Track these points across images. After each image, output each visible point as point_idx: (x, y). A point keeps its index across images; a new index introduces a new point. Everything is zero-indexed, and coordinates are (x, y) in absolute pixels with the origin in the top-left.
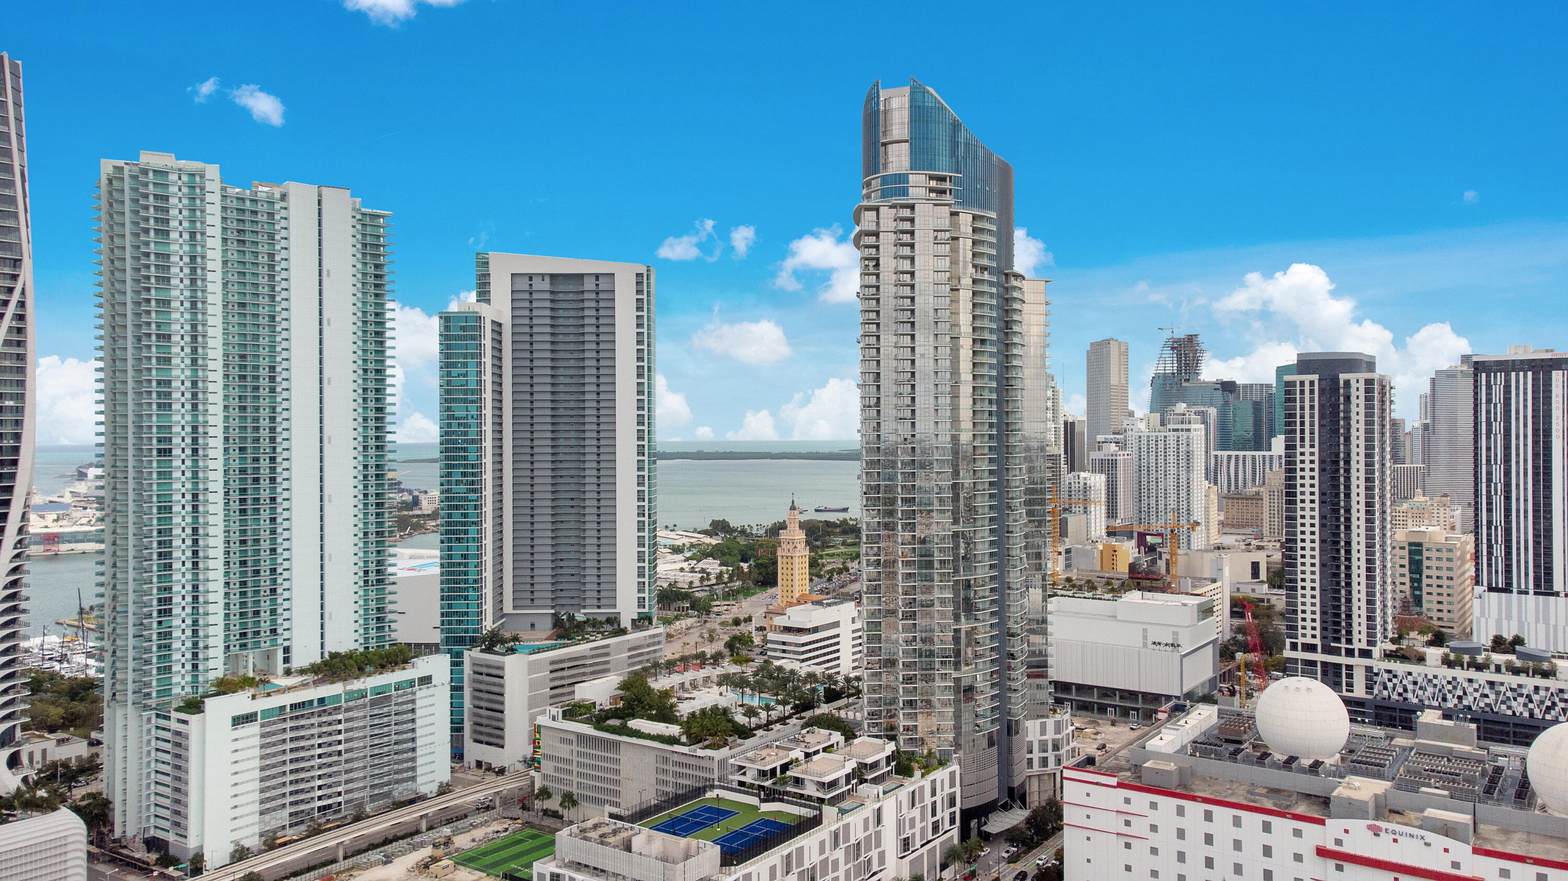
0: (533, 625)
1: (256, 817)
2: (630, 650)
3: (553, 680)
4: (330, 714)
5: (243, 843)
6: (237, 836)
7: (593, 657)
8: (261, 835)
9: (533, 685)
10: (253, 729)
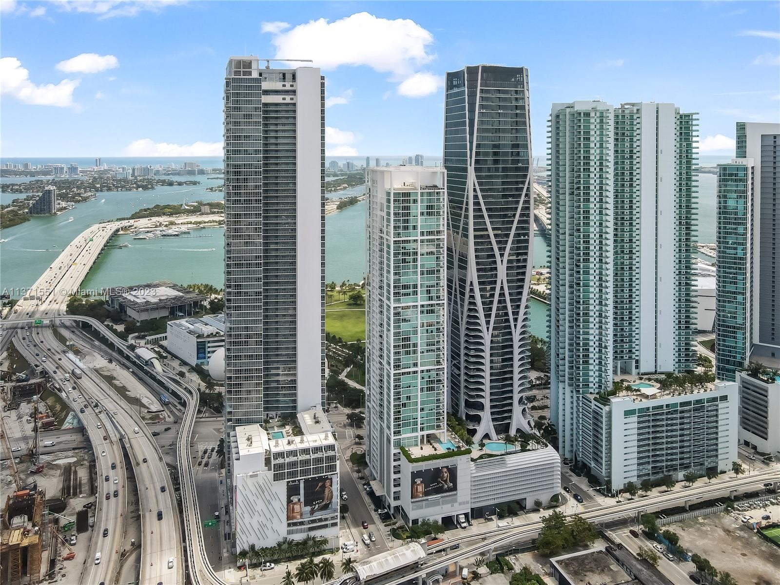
1: (635, 467)
4: (672, 414)
5: (630, 479)
6: (627, 475)
8: (638, 477)
10: (634, 419)
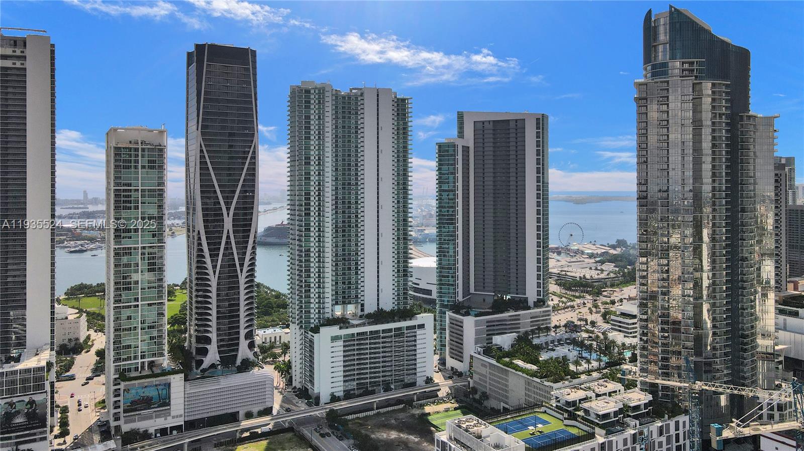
0: (484, 300)
1: (342, 383)
2: (531, 318)
3: (487, 331)
4: (375, 339)
5: (335, 394)
6: (334, 390)
7: (510, 320)
8: (344, 391)
9: (477, 332)
10: (340, 343)
